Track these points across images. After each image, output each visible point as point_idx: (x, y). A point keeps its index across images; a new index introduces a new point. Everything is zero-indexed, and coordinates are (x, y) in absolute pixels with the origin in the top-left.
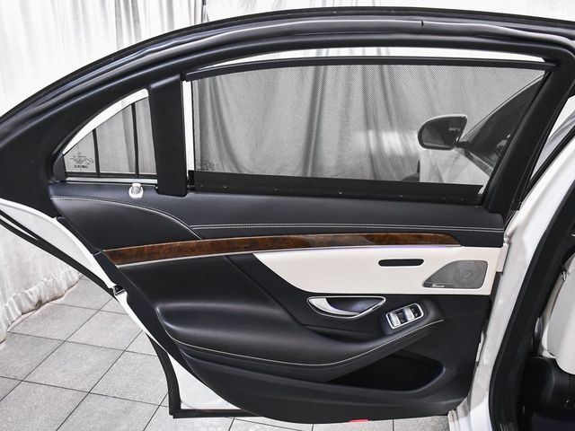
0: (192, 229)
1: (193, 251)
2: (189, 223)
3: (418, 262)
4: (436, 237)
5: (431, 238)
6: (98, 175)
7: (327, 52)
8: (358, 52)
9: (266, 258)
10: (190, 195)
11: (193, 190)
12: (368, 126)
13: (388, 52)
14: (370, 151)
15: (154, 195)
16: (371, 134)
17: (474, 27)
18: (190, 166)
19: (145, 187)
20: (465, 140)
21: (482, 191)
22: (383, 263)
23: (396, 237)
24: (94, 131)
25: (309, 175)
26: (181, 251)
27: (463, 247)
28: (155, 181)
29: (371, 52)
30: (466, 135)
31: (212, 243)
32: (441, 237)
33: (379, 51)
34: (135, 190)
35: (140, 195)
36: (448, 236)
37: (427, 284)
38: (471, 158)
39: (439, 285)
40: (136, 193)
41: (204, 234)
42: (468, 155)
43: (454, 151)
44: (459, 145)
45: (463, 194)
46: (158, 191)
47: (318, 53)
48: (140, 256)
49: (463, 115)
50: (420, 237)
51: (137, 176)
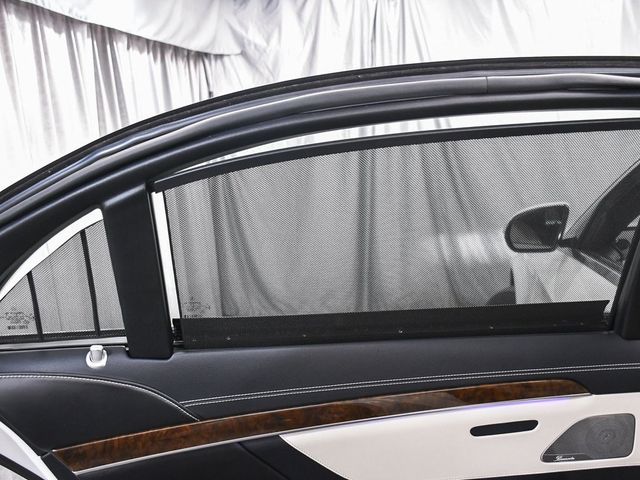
0: (183, 406)
1: (187, 439)
2: (178, 398)
3: (530, 425)
4: (551, 385)
5: (544, 387)
6: (41, 337)
7: (374, 130)
8: (412, 126)
9: (299, 440)
10: (177, 356)
11: (182, 347)
12: (437, 230)
13: (448, 123)
14: (444, 261)
15: (123, 360)
16: (443, 240)
17: (562, 78)
18: (174, 313)
19: (110, 350)
20: (570, 236)
21: (608, 309)
22: (477, 431)
23: (492, 389)
24: (29, 275)
25: (365, 309)
26: (168, 442)
27: (594, 396)
28: (123, 340)
29: (428, 125)
30: (571, 229)
31: (214, 426)
32: (559, 384)
33: (438, 124)
34: (95, 355)
35: (103, 363)
36: (570, 382)
37: (549, 456)
38: (583, 261)
39: (567, 457)
40: (96, 360)
41: (203, 413)
42: (577, 257)
43: (558, 253)
44: (564, 243)
45: (580, 316)
46: (129, 355)
47: (362, 132)
48: (108, 454)
49: (562, 203)
50: (528, 386)
51: (98, 333)
